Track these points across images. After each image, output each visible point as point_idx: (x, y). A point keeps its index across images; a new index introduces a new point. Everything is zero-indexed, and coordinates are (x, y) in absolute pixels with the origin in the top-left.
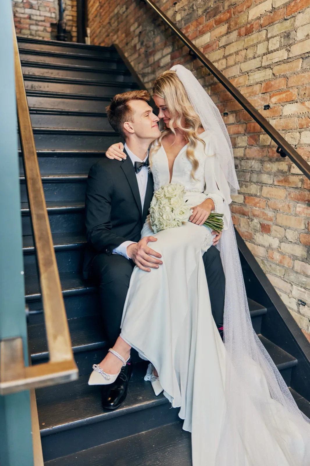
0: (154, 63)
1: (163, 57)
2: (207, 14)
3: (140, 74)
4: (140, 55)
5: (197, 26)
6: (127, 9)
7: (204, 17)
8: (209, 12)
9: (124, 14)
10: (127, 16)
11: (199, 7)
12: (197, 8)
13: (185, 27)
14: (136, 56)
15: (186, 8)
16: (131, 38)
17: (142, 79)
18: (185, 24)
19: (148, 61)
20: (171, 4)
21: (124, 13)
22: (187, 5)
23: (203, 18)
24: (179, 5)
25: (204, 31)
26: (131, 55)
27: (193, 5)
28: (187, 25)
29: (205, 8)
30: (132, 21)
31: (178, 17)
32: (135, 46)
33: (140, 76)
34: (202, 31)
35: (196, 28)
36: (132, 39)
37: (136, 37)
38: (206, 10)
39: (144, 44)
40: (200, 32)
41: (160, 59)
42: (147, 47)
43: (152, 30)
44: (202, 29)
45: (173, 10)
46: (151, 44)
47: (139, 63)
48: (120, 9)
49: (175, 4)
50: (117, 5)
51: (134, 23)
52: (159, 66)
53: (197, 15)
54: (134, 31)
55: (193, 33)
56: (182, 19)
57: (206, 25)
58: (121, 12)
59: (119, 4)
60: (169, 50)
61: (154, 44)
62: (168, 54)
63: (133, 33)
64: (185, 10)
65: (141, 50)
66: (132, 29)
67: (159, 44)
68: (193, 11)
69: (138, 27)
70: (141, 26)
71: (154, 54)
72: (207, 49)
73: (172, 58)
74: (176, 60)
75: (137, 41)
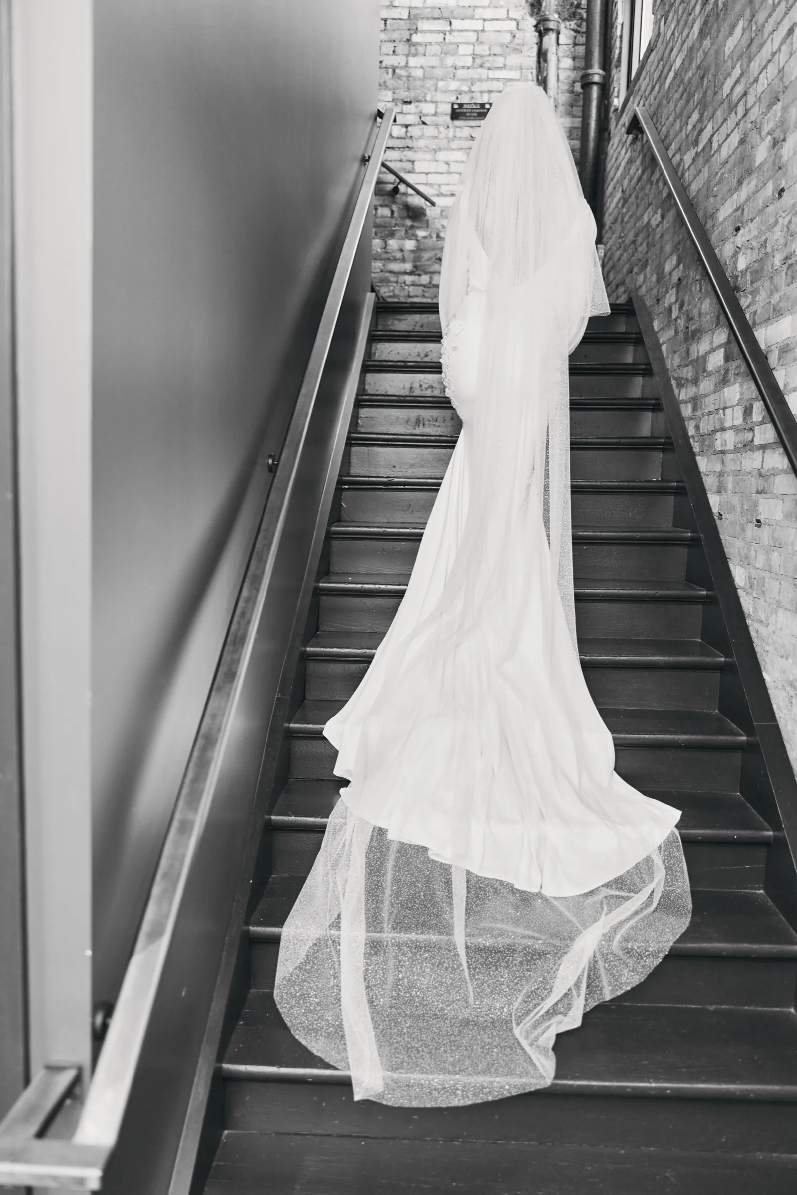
0: (698, 358)
1: (713, 350)
2: (788, 269)
3: (674, 379)
4: (677, 332)
5: (772, 293)
6: (663, 217)
7: (783, 274)
8: (792, 264)
9: (658, 229)
10: (662, 236)
11: (776, 247)
12: (773, 251)
13: (752, 289)
14: (672, 333)
15: (754, 244)
16: (664, 289)
17: (676, 391)
18: (752, 283)
19: (688, 351)
20: (731, 229)
21: (658, 225)
22: (756, 237)
23: (781, 277)
24: (743, 235)
25: (780, 308)
26: (662, 329)
27: (766, 239)
28: (754, 286)
29: (785, 255)
30: (668, 249)
31: (742, 264)
32: (670, 310)
33: (673, 382)
34: (778, 308)
35: (769, 297)
36: (667, 292)
37: (673, 288)
38: (786, 258)
39: (685, 309)
40: (774, 310)
41: (708, 353)
42: (690, 319)
43: (697, 280)
44: (778, 303)
45: (734, 243)
46: (695, 312)
47: (675, 352)
48: (653, 215)
49: (737, 229)
50: (649, 205)
51: (671, 255)
52: (705, 371)
53: (772, 267)
54: (671, 274)
55: (763, 307)
56: (747, 270)
57: (784, 295)
58: (653, 223)
59: (651, 204)
60: (721, 336)
61: (700, 314)
62: (720, 346)
63: (668, 277)
64: (752, 249)
65: (679, 321)
66: (668, 268)
67: (708, 317)
68: (766, 254)
69: (677, 266)
70: (682, 265)
71: (700, 338)
72: (784, 354)
73: (728, 358)
74: (733, 365)
75: (673, 299)
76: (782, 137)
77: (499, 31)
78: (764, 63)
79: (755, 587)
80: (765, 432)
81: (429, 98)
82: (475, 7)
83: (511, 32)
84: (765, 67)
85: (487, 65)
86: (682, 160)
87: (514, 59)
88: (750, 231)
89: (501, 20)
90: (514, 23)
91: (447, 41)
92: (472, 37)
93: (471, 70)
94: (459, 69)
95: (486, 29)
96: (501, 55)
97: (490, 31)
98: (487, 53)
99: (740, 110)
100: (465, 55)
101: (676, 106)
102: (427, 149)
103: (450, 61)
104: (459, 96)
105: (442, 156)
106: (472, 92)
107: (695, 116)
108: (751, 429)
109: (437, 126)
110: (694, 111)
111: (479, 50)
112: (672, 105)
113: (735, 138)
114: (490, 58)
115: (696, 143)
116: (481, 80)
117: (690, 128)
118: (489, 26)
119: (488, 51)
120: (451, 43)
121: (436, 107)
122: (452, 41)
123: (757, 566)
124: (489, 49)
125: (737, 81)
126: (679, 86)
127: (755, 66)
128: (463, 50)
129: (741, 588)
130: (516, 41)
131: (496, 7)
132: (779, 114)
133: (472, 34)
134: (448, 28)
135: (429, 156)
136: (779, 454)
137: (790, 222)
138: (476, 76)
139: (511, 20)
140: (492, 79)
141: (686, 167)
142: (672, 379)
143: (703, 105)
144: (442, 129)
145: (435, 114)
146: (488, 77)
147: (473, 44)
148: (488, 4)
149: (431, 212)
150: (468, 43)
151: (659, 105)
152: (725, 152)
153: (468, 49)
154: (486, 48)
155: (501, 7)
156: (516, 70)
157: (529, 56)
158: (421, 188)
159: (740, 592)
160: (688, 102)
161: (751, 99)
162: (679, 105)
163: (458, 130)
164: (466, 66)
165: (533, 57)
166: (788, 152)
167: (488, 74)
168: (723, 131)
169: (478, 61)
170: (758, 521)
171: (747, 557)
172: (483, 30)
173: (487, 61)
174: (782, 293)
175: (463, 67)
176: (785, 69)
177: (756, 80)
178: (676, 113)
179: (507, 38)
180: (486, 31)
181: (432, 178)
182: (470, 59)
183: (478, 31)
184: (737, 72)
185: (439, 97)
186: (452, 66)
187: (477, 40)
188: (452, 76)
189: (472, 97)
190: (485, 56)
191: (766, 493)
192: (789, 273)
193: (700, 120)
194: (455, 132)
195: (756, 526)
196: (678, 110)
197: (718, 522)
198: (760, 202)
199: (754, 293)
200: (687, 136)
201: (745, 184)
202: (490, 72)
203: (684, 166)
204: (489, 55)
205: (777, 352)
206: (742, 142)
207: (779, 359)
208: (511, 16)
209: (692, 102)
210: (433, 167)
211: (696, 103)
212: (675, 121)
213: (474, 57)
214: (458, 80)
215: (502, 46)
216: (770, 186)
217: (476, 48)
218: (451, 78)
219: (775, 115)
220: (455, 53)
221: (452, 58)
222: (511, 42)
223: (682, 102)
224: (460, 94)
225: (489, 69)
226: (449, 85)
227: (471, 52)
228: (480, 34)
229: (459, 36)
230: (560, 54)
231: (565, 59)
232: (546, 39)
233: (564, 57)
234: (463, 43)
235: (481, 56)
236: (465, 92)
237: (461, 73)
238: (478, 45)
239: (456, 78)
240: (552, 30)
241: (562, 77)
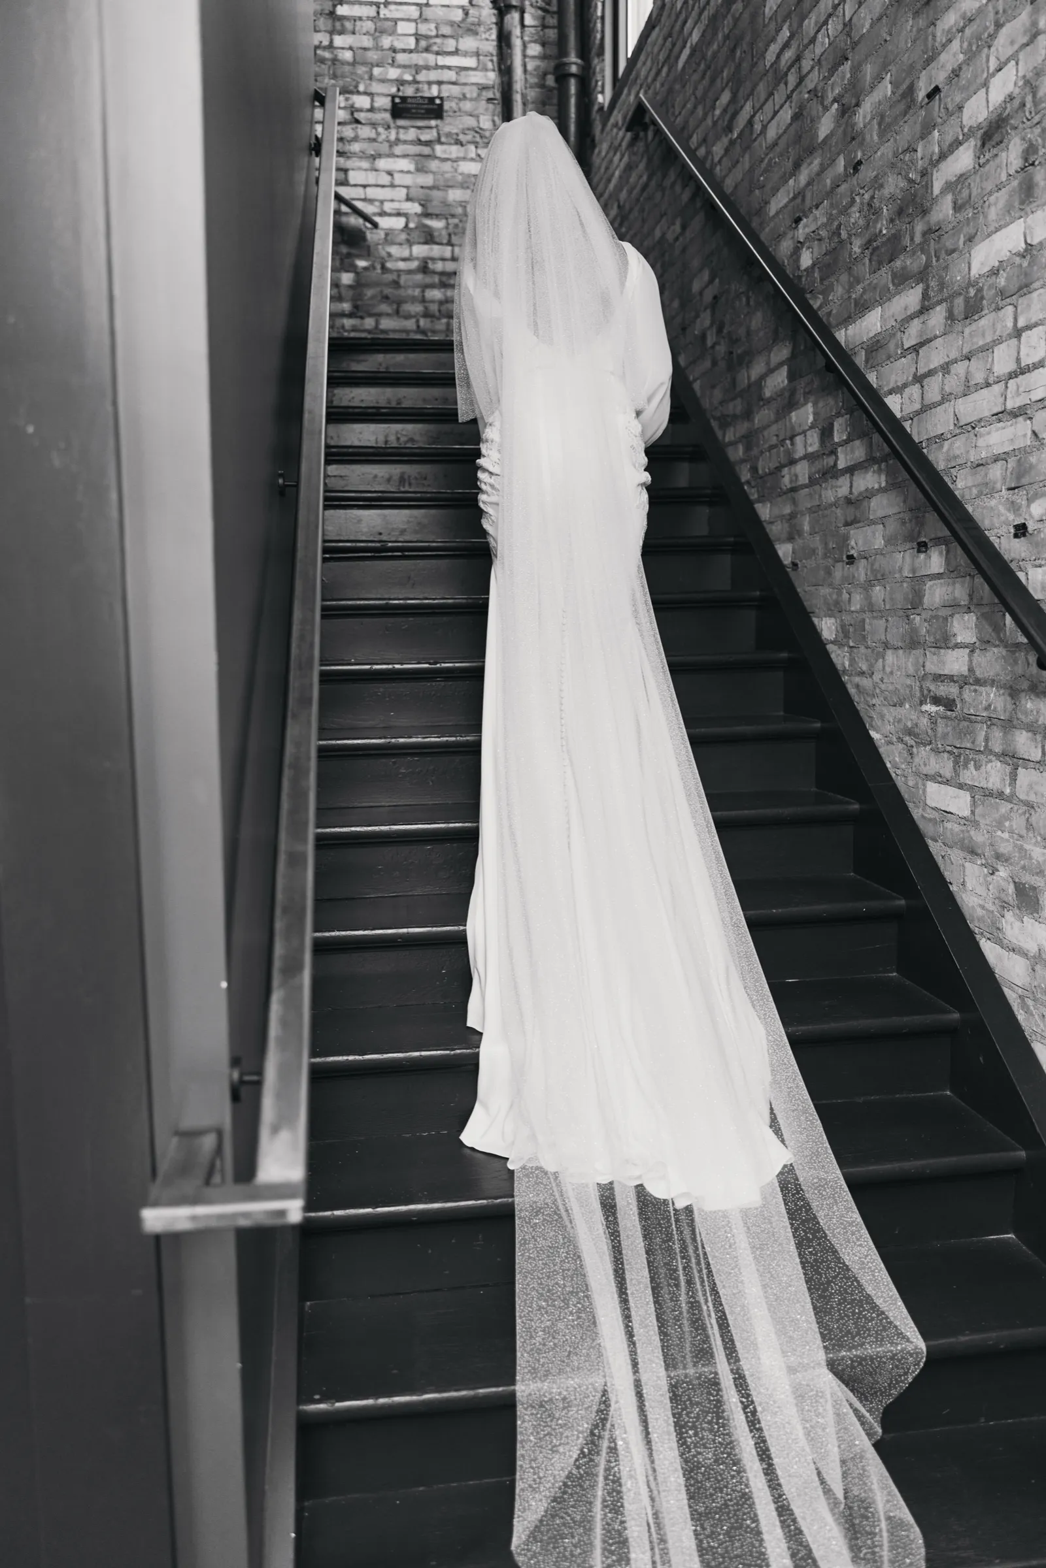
0: (749, 386)
1: (771, 371)
2: (872, 254)
3: (715, 418)
4: (714, 363)
5: (851, 286)
6: (684, 227)
7: (867, 261)
8: (878, 247)
9: (678, 243)
10: (684, 249)
11: (853, 231)
12: (850, 236)
13: (824, 287)
14: (707, 364)
15: (823, 233)
16: (693, 314)
17: (719, 434)
18: (822, 280)
19: (734, 382)
20: (788, 222)
22: (824, 225)
23: (864, 264)
24: (806, 226)
25: (865, 300)
26: (694, 362)
27: (840, 225)
28: (826, 283)
29: (867, 236)
30: (696, 263)
31: (806, 260)
32: (703, 337)
33: (714, 424)
34: (862, 302)
35: (849, 292)
36: (697, 316)
37: (705, 309)
38: (869, 242)
39: (725, 331)
40: (856, 304)
41: (763, 377)
42: (733, 341)
43: (743, 293)
44: (862, 295)
45: (793, 238)
46: (742, 332)
47: (713, 387)
48: (669, 228)
49: (798, 221)
50: (662, 216)
51: (701, 270)
52: (761, 398)
53: (850, 255)
54: (701, 293)
55: (841, 305)
56: (814, 265)
57: (869, 284)
58: (670, 237)
59: (665, 214)
60: (782, 352)
61: (748, 333)
62: (781, 364)
63: (698, 298)
64: (820, 240)
65: (717, 348)
66: (696, 286)
67: (761, 334)
68: (841, 242)
69: (711, 281)
70: (717, 280)
71: (750, 362)
72: (874, 353)
73: (792, 377)
74: (801, 384)
75: (707, 323)
76: (854, 101)
77: (448, 6)
78: (823, 19)
79: (851, 635)
80: (852, 451)
81: (361, 88)
83: (463, 8)
84: (826, 23)
85: (435, 48)
86: (709, 152)
87: (468, 43)
88: (816, 219)
91: (382, 16)
92: (415, 12)
93: (414, 55)
94: (399, 52)
96: (452, 37)
97: (436, 6)
98: (434, 33)
99: (792, 79)
100: (406, 35)
101: (696, 88)
102: (363, 155)
103: (386, 42)
104: (401, 88)
105: (382, 164)
106: (418, 82)
107: (725, 97)
108: (833, 452)
109: (374, 125)
110: (723, 90)
111: (424, 29)
112: (689, 89)
113: (786, 115)
114: (438, 40)
115: (729, 128)
116: (427, 68)
117: (717, 112)
119: (435, 31)
120: (387, 19)
121: (372, 101)
122: (388, 16)
123: (853, 609)
124: (437, 28)
125: (786, 45)
126: (698, 64)
127: (810, 24)
128: (402, 27)
129: (832, 642)
130: (470, 20)
132: (848, 75)
133: (414, 8)
135: (365, 164)
136: (874, 472)
137: (873, 197)
138: (421, 63)
140: (443, 67)
141: (716, 159)
142: (712, 421)
143: (736, 82)
144: (381, 130)
145: (371, 110)
146: (437, 64)
147: (415, 21)
149: (372, 236)
150: (408, 20)
151: (670, 91)
152: (772, 133)
153: (409, 28)
154: (432, 26)
156: (471, 56)
157: (487, 40)
158: (359, 204)
159: (830, 647)
160: (713, 81)
161: (806, 64)
162: (701, 88)
163: (401, 131)
164: (407, 50)
165: (493, 40)
166: (865, 117)
167: (436, 60)
168: (768, 109)
169: (423, 43)
170: (851, 557)
171: (837, 603)
173: (435, 43)
174: (867, 282)
175: (404, 51)
176: (855, 20)
177: (813, 40)
178: (696, 98)
179: (458, 15)
180: (431, 6)
181: (371, 193)
182: (411, 43)
184: (785, 33)
185: (376, 88)
186: (390, 49)
187: (420, 17)
188: (390, 61)
189: (417, 90)
190: (431, 37)
191: (859, 522)
192: (875, 258)
193: (734, 99)
194: (397, 133)
195: (847, 564)
196: (699, 93)
197: (792, 574)
198: (828, 181)
199: (825, 292)
200: (715, 123)
201: (804, 166)
202: (439, 57)
203: (713, 160)
204: (437, 36)
205: (863, 353)
206: (796, 117)
207: (867, 361)
209: (719, 81)
210: (371, 178)
211: (725, 81)
212: (695, 107)
213: (418, 37)
214: (399, 66)
215: (452, 26)
216: (841, 162)
217: (419, 25)
218: (389, 64)
219: (843, 78)
220: (393, 32)
221: (390, 38)
222: (464, 20)
223: (706, 82)
224: (402, 85)
225: (438, 53)
226: (387, 73)
227: (413, 31)
228: (424, 8)
229: (397, 10)
230: (526, 38)
231: (533, 45)
232: (508, 18)
233: (531, 42)
234: (402, 20)
235: (427, 37)
236: (409, 83)
237: (401, 58)
238: (422, 22)
239: (396, 64)
240: (515, 7)
241: (530, 67)
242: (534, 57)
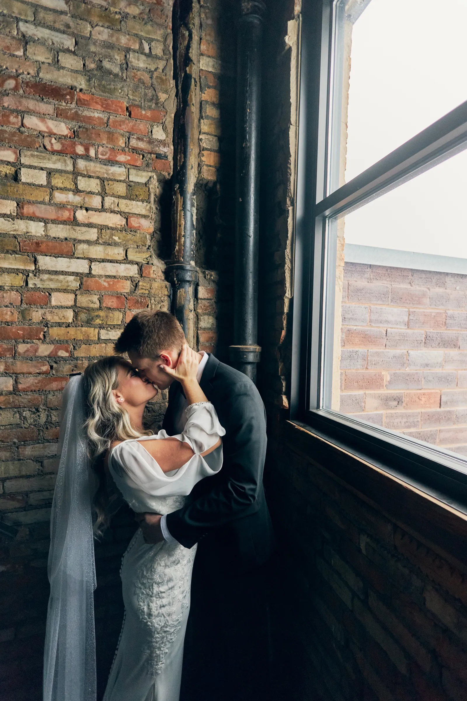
77: (115, 277)
82: (75, 240)
83: (131, 279)
85: (98, 321)
89: (117, 262)
90: (136, 267)
91: (30, 285)
92: (73, 283)
93: (72, 331)
94: (52, 326)
95: (93, 272)
96: (118, 309)
97: (100, 276)
100: (62, 307)
103: (36, 315)
104: (55, 365)
106: (77, 359)
111: (84, 300)
114: (102, 313)
116: (88, 342)
118: (97, 269)
119: (98, 303)
120: (36, 289)
121: (16, 382)
122: (38, 286)
124: (101, 301)
128: (56, 299)
130: (139, 292)
131: (109, 245)
133: (72, 278)
134: (33, 268)
139: (132, 262)
146: (99, 338)
147: (74, 292)
148: (95, 238)
150: (65, 291)
153: (68, 299)
154: (95, 298)
155: (116, 244)
164: (63, 323)
167: (99, 333)
169: (83, 316)
172: (90, 273)
173: (97, 316)
175: (59, 325)
179: (127, 287)
180: (94, 276)
182: (70, 314)
183: (81, 274)
186: (42, 322)
187: (80, 288)
188: (41, 336)
189: (76, 366)
190: (93, 309)
202: (103, 332)
204: (100, 308)
208: (130, 257)
213: (76, 308)
214: (52, 342)
215: (118, 297)
217: (79, 297)
218: (40, 339)
220: (45, 303)
221: (41, 312)
224: (56, 363)
225: (101, 327)
226: (36, 350)
227: (71, 303)
228: (85, 279)
229: (51, 280)
230: (200, 311)
231: (206, 317)
232: (181, 292)
233: (205, 314)
234: (58, 290)
235: (88, 310)
236: (64, 359)
237: (55, 332)
238: (81, 294)
239: (48, 340)
240: (188, 281)
241: (201, 339)
242: (205, 329)
